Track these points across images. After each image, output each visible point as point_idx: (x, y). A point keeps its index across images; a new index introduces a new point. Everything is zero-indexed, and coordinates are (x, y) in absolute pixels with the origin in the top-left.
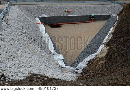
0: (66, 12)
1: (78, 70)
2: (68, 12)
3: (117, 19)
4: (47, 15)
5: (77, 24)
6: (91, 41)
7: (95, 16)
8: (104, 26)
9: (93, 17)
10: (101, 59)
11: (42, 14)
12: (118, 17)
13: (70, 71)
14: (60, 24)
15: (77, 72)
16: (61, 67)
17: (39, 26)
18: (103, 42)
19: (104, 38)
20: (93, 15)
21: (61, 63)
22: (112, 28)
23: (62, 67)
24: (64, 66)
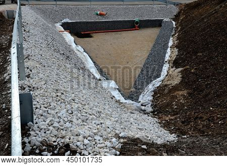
0: (97, 14)
1: (145, 106)
2: (101, 15)
3: (174, 26)
4: (71, 20)
5: (115, 33)
6: (148, 59)
7: (140, 21)
8: (159, 36)
9: (137, 23)
10: (176, 88)
11: (63, 19)
12: (174, 23)
13: (136, 110)
14: (90, 33)
15: (145, 111)
16: (118, 102)
17: (63, 35)
18: (166, 60)
19: (165, 53)
20: (137, 19)
21: (117, 95)
22: (171, 39)
23: (121, 102)
24: (123, 100)
